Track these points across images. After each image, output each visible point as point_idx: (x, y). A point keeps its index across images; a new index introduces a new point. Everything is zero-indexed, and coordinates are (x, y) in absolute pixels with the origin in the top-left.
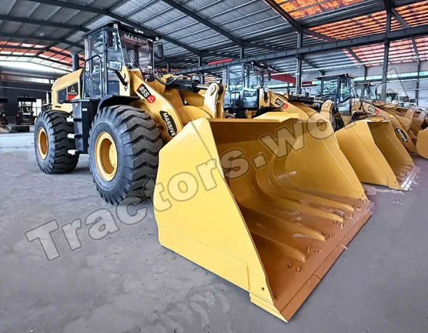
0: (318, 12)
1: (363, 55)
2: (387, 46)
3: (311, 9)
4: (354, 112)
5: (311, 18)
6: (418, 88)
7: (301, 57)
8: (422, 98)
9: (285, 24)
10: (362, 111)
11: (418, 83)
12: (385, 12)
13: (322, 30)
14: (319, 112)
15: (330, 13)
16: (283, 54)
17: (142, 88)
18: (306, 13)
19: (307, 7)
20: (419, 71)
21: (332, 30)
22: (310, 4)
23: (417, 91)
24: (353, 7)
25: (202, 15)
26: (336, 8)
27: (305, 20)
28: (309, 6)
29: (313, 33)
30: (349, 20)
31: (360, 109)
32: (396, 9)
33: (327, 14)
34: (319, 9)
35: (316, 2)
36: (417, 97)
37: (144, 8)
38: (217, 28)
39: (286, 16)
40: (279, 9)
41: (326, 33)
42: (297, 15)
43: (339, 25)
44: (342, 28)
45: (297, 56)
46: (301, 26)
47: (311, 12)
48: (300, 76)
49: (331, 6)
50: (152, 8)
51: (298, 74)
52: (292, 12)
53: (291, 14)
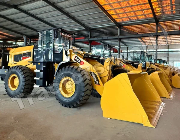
0: (128, 20)
1: (145, 40)
2: (157, 38)
3: (125, 19)
4: (147, 68)
5: (125, 23)
6: (168, 56)
7: (120, 40)
8: (170, 61)
9: (112, 24)
10: (150, 67)
11: (168, 54)
12: (155, 23)
13: (129, 28)
14: (137, 68)
15: (133, 21)
16: (112, 38)
17: (76, 58)
18: (123, 20)
19: (123, 18)
20: (168, 49)
21: (133, 28)
22: (125, 17)
23: (168, 58)
24: (143, 20)
25: (65, 11)
26: (135, 20)
27: (122, 23)
28: (124, 18)
29: (125, 29)
30: (140, 25)
31: (150, 66)
32: (159, 23)
33: (131, 22)
34: (128, 19)
35: (127, 16)
36: (168, 60)
37: (39, 8)
38: (79, 22)
39: (114, 20)
40: (110, 17)
41: (130, 29)
42: (118, 20)
43: (136, 26)
44: (137, 28)
45: (118, 39)
46: (120, 25)
47: (125, 20)
48: (120, 49)
49: (133, 18)
50: (45, 9)
51: (119, 48)
52: (116, 19)
53: (116, 20)
